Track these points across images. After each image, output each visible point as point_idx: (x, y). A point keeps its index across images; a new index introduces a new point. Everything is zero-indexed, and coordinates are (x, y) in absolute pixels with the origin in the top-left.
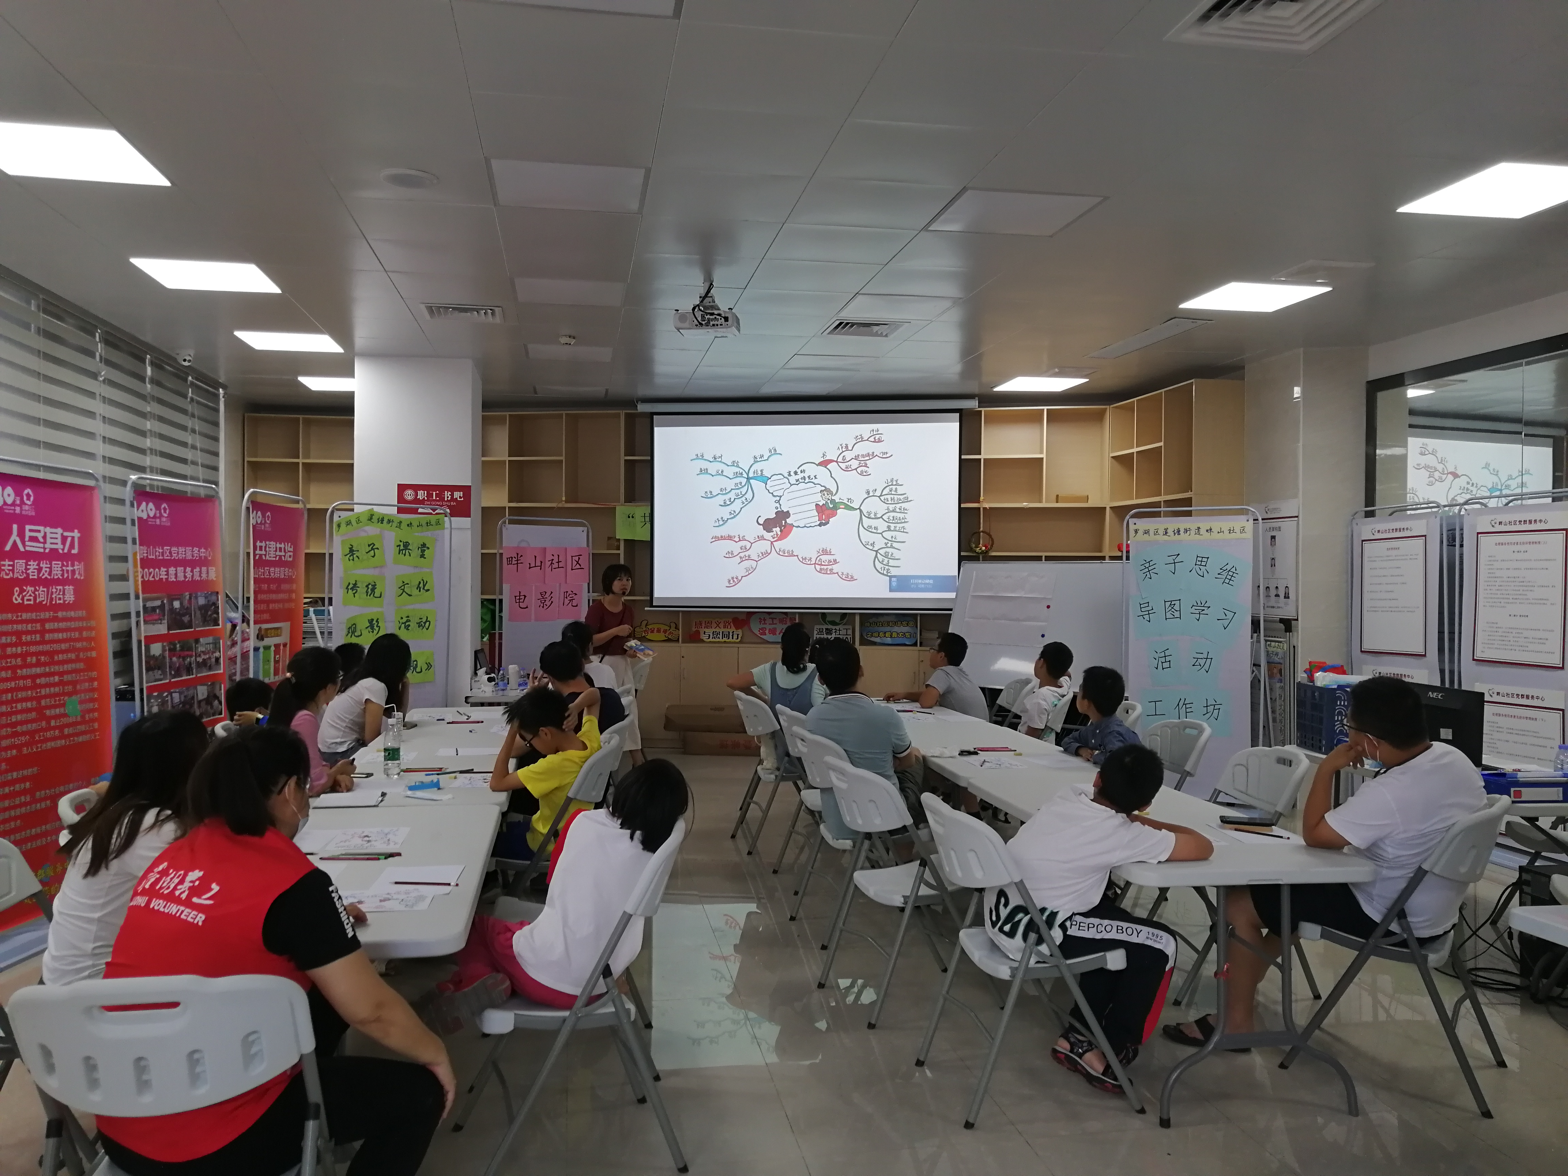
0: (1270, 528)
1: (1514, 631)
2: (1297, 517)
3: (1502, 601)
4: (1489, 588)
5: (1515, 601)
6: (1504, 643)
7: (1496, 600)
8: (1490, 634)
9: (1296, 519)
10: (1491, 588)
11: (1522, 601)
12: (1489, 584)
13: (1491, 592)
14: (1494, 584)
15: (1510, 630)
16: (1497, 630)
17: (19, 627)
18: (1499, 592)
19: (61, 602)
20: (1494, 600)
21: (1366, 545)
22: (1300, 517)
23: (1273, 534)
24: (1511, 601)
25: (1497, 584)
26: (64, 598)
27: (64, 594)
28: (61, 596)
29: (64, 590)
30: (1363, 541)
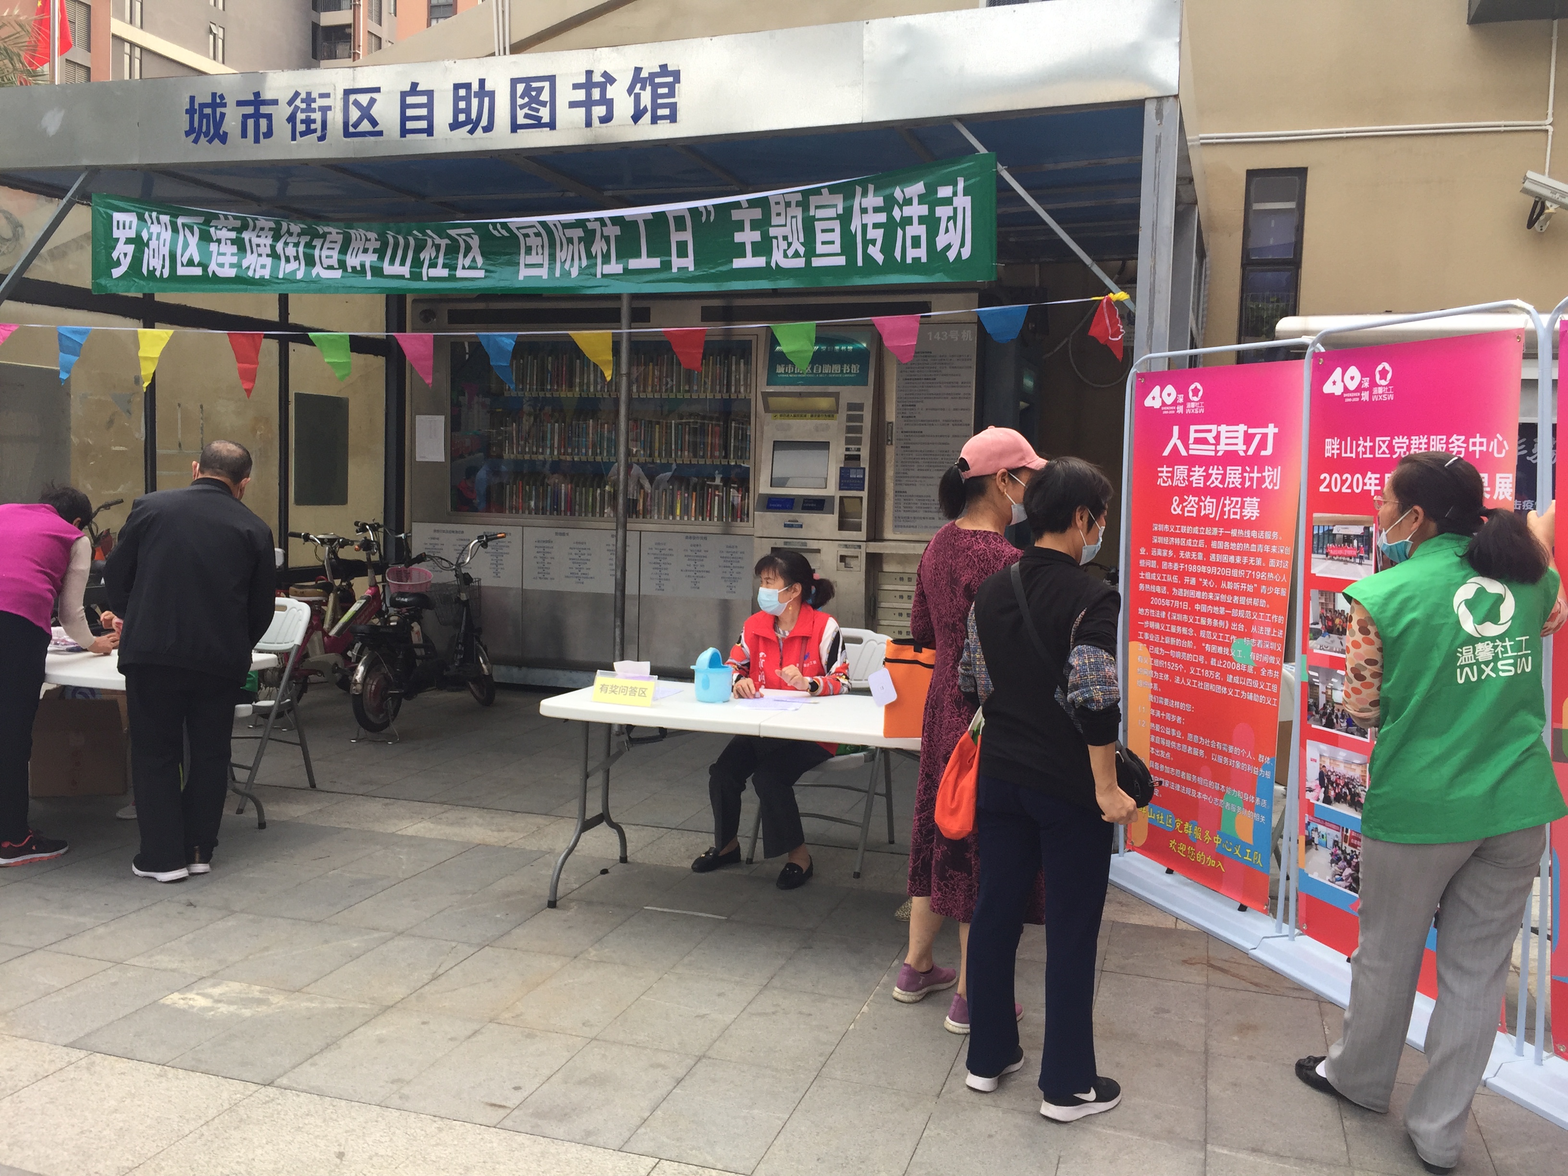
17: (1177, 541)
19: (1238, 517)
26: (1241, 512)
27: (1242, 507)
28: (1239, 510)
29: (1243, 503)
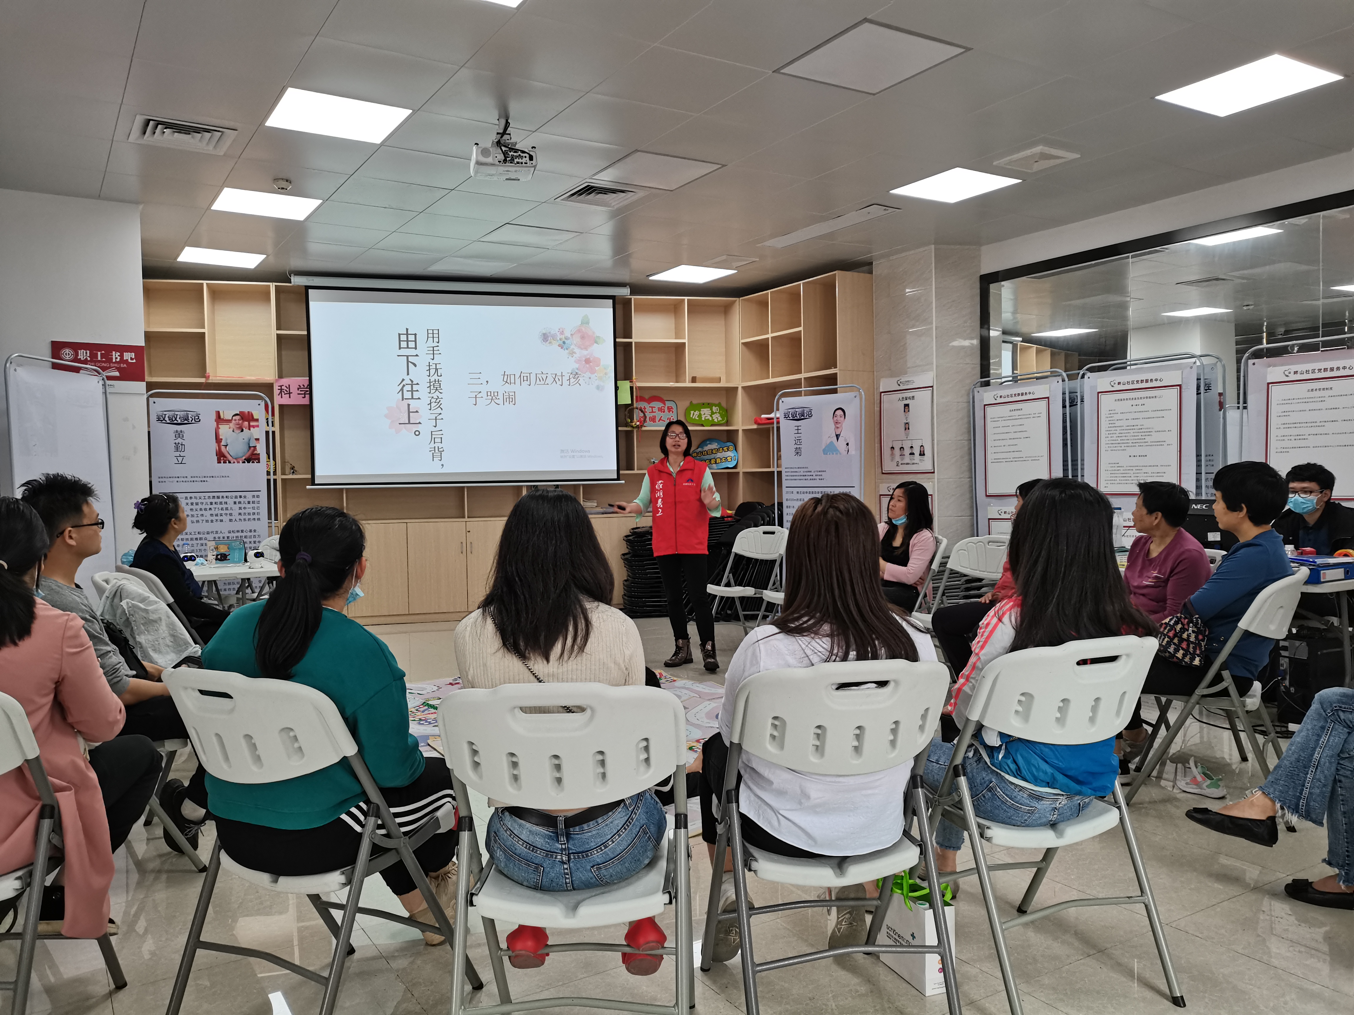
0: (903, 398)
1: (1134, 468)
2: (932, 387)
3: (1123, 445)
4: (1110, 436)
5: (1134, 444)
6: (1126, 478)
7: (1116, 445)
8: (1112, 472)
9: (931, 388)
10: (1112, 435)
11: (1142, 444)
12: (1110, 432)
13: (1112, 439)
14: (1115, 432)
15: (1131, 468)
16: (1119, 468)
18: (1119, 439)
20: (1115, 445)
21: (988, 409)
22: (935, 387)
23: (906, 402)
24: (1131, 444)
25: (1117, 432)
30: (985, 405)
